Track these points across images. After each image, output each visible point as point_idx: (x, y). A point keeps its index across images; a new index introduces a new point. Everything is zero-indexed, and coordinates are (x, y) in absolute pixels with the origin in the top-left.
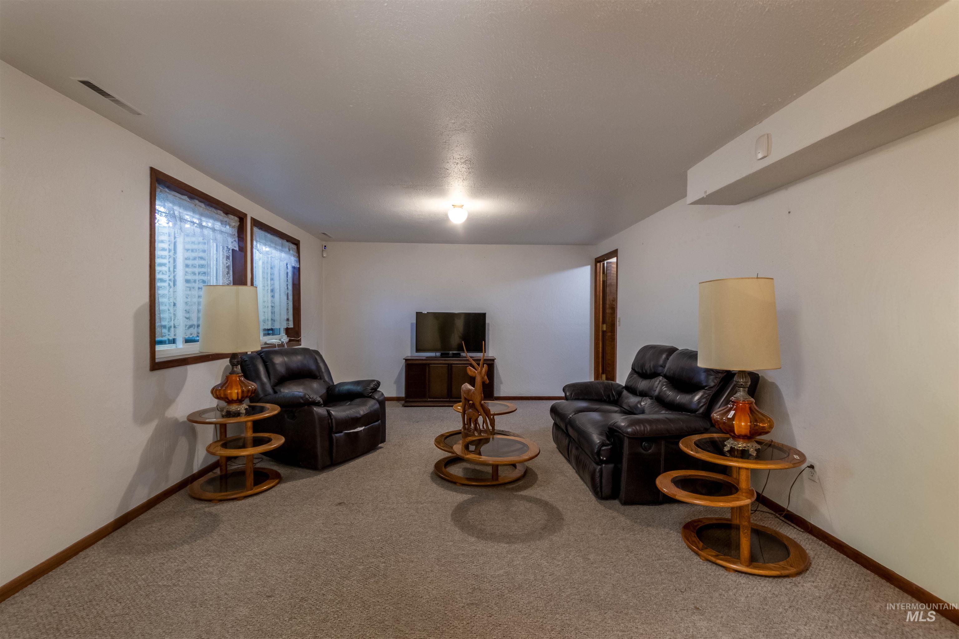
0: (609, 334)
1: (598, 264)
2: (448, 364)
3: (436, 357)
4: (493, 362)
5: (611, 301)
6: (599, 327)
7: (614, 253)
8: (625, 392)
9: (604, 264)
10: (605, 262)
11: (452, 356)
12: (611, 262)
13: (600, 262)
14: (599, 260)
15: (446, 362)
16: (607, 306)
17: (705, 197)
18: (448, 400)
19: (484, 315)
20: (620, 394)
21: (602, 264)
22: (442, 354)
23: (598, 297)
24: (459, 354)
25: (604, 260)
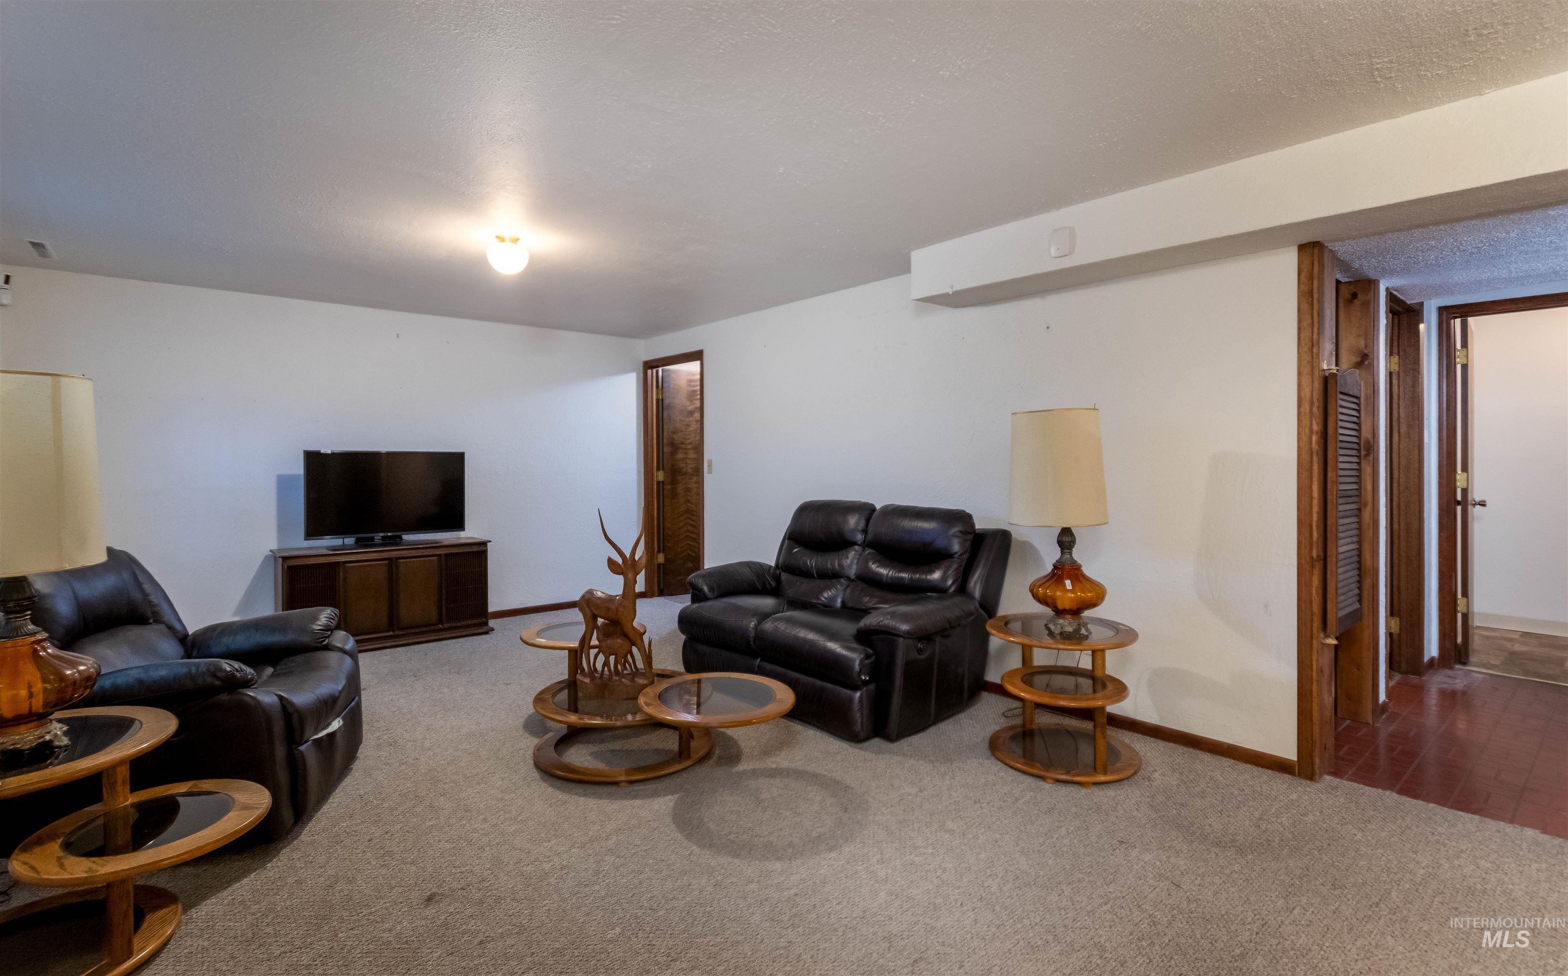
0: (668, 487)
1: (649, 371)
2: (390, 559)
3: (344, 547)
4: (484, 548)
5: (670, 433)
6: (652, 475)
7: (697, 356)
8: (784, 576)
9: (657, 372)
10: (660, 369)
11: (380, 542)
12: (668, 370)
13: (652, 367)
14: (650, 365)
15: (385, 555)
16: (665, 441)
17: (951, 293)
18: (391, 633)
19: (459, 458)
20: (778, 579)
21: (654, 370)
22: (358, 541)
23: (650, 426)
24: (400, 537)
25: (658, 367)
